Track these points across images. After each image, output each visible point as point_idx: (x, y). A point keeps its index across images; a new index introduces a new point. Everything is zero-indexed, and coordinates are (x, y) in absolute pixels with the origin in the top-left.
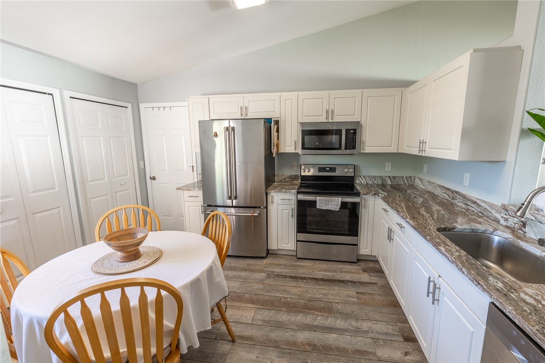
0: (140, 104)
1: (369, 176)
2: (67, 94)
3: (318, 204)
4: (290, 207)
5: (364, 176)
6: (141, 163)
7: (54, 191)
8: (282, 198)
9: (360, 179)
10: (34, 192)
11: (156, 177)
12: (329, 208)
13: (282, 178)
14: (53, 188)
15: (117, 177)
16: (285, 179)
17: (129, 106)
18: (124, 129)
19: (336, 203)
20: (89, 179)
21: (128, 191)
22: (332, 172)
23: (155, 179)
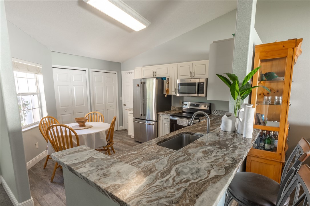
0: (122, 72)
1: (219, 111)
2: (91, 70)
3: (177, 122)
4: (167, 123)
5: (216, 110)
6: (120, 98)
7: (83, 106)
8: (164, 118)
9: (214, 112)
10: (77, 105)
11: (126, 105)
12: (183, 125)
13: (175, 108)
14: (83, 105)
15: (108, 103)
16: (176, 109)
17: (116, 73)
18: (113, 83)
19: (186, 123)
20: (97, 103)
21: (113, 109)
22: (197, 106)
23: (125, 105)
